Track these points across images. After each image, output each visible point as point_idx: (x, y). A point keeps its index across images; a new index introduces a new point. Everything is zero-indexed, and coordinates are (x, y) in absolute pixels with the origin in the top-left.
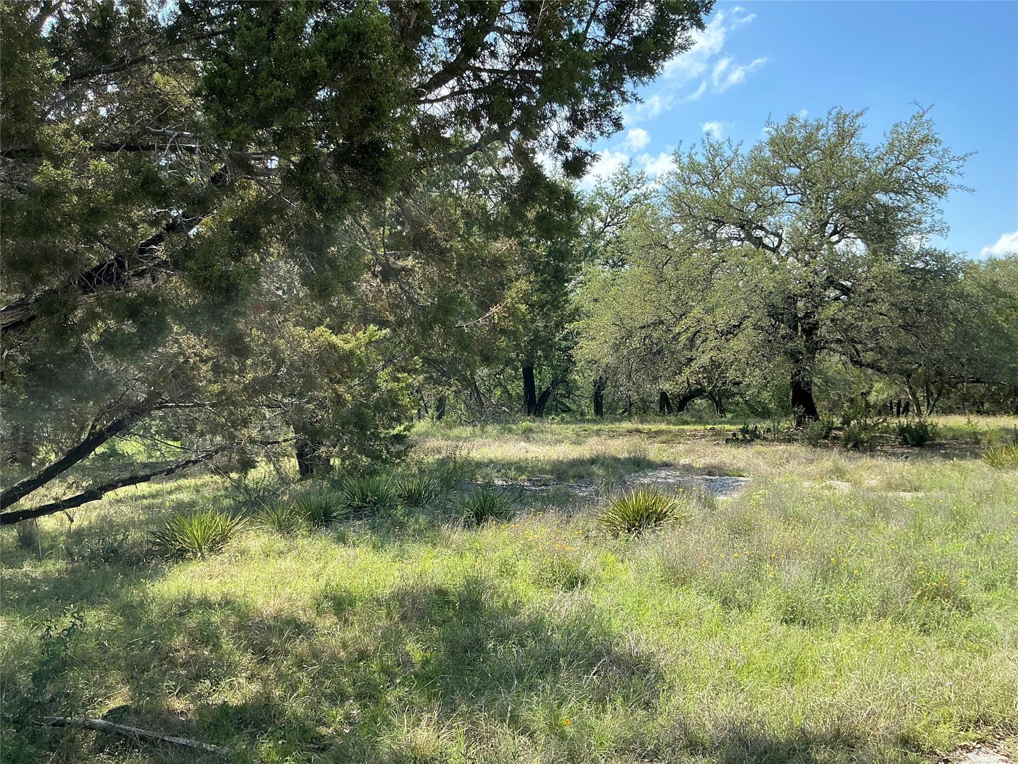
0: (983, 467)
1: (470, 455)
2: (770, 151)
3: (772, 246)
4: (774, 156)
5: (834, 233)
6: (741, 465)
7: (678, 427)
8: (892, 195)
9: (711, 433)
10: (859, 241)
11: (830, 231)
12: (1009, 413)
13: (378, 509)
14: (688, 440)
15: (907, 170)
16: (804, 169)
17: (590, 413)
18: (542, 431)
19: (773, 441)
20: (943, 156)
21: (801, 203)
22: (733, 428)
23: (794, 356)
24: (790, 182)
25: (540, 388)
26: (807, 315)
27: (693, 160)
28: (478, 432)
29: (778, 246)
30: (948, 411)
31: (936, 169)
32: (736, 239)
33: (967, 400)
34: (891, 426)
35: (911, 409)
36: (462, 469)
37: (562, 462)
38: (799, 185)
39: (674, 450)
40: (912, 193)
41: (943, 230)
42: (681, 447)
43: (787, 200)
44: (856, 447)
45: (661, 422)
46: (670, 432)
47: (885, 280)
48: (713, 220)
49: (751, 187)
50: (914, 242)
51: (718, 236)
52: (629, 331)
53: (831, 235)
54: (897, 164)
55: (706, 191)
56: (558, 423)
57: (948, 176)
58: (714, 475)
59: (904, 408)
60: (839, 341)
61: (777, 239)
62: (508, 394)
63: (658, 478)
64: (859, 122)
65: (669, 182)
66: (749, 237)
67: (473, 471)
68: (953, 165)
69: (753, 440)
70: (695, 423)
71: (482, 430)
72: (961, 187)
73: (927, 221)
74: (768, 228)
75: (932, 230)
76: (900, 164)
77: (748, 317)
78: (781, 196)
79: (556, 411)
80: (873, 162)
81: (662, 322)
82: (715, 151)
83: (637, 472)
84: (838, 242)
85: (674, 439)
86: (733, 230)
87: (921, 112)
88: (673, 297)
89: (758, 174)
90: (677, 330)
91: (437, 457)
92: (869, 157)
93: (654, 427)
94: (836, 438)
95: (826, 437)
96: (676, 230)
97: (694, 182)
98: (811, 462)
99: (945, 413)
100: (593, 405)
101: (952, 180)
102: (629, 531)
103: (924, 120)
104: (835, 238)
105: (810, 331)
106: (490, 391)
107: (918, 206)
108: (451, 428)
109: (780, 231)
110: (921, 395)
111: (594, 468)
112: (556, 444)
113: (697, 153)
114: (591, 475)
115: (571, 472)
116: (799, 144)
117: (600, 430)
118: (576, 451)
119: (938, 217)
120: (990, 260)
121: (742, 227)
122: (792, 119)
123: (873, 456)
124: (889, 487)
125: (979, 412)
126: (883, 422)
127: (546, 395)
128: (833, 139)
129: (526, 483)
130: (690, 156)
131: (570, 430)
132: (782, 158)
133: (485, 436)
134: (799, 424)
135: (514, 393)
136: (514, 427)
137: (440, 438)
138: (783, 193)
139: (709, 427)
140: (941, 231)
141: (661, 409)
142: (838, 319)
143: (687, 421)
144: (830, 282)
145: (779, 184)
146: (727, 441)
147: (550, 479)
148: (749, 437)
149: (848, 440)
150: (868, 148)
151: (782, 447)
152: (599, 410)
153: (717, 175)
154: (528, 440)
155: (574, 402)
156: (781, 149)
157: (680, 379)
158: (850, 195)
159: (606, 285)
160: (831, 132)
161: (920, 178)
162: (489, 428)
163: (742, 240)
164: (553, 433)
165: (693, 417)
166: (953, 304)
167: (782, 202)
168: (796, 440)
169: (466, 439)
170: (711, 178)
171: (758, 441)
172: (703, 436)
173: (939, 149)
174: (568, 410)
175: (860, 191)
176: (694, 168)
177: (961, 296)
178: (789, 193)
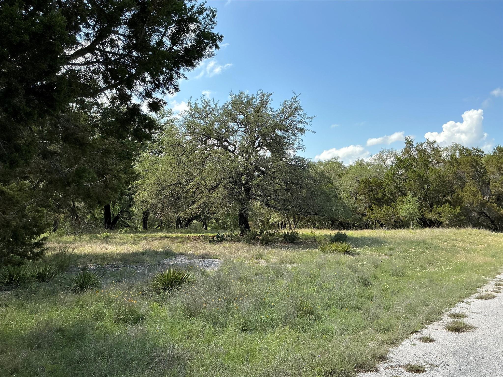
0: (319, 252)
1: (74, 252)
2: (231, 106)
3: (231, 150)
4: (233, 109)
5: (258, 146)
6: (217, 253)
7: (186, 235)
8: (283, 131)
9: (202, 238)
10: (268, 151)
11: (257, 145)
12: (326, 228)
13: (20, 284)
14: (191, 241)
15: (289, 121)
16: (246, 117)
17: (141, 228)
18: (115, 238)
19: (231, 241)
20: (304, 116)
21: (244, 132)
22: (212, 235)
23: (241, 202)
24: (240, 122)
25: (113, 215)
26: (247, 183)
27: (197, 106)
28: (77, 239)
29: (234, 151)
30: (301, 227)
31: (301, 122)
32: (216, 145)
33: (310, 222)
34: (280, 234)
35: (287, 225)
36: (69, 260)
37: (127, 254)
38: (244, 123)
39: (185, 247)
40: (291, 132)
41: (302, 148)
42: (189, 245)
43: (239, 130)
44: (267, 244)
45: (177, 232)
46: (183, 237)
47: (279, 168)
48: (206, 136)
49: (222, 122)
50: (291, 153)
51: (207, 143)
52: (164, 187)
53: (257, 147)
54: (285, 118)
55: (202, 121)
56: (123, 233)
57: (305, 125)
58: (204, 259)
59: (284, 225)
60: (260, 195)
61: (234, 147)
62: (95, 217)
63: (177, 261)
64: (270, 98)
65: (185, 116)
66: (222, 145)
67: (76, 261)
68: (307, 121)
69: (222, 241)
70: (194, 233)
71: (80, 238)
72: (310, 130)
73: (296, 144)
74: (230, 141)
75: (299, 148)
76: (286, 118)
77: (221, 183)
78: (236, 127)
79: (122, 227)
80: (275, 116)
81: (180, 183)
82: (206, 103)
83: (166, 258)
84: (259, 151)
85: (184, 241)
86: (214, 141)
87: (295, 97)
88: (185, 171)
89: (226, 116)
90: (188, 187)
91: (53, 252)
92: (274, 114)
93: (174, 235)
94: (258, 239)
95: (254, 239)
96: (188, 139)
97: (197, 117)
98: (248, 251)
99: (300, 228)
100: (142, 224)
101: (307, 127)
102: (165, 290)
103: (296, 100)
104: (258, 149)
105: (248, 190)
106: (84, 215)
107: (293, 138)
108: (61, 236)
109: (235, 144)
110: (291, 219)
111: (144, 257)
112: (123, 244)
113: (198, 103)
114: (143, 261)
115: (132, 260)
116: (244, 105)
117: (146, 237)
118: (134, 248)
119: (301, 143)
120: (319, 162)
121: (219, 140)
122: (242, 93)
123: (274, 248)
124: (282, 262)
125: (314, 228)
126: (277, 232)
127: (117, 218)
128: (258, 104)
129: (107, 267)
130: (195, 104)
131: (130, 237)
132: (237, 110)
133: (82, 241)
134: (242, 233)
135: (98, 217)
136: (99, 236)
137: (55, 242)
138: (237, 126)
139: (201, 234)
140: (302, 149)
141: (177, 225)
142: (260, 185)
143: (190, 232)
144: (257, 169)
145: (235, 122)
146: (210, 241)
147: (120, 264)
148: (220, 239)
149: (263, 240)
150: (273, 110)
151: (235, 244)
152: (145, 226)
153: (207, 115)
154: (107, 243)
155: (132, 222)
156: (236, 107)
157: (188, 211)
158: (266, 130)
159: (153, 163)
160: (258, 101)
161: (294, 125)
162: (84, 236)
163: (219, 146)
164: (121, 238)
165: (192, 229)
166: (307, 181)
167: (237, 131)
168: (241, 241)
169: (71, 243)
170: (205, 116)
171: (224, 241)
172: (198, 239)
173: (302, 113)
174: (128, 226)
175: (270, 129)
176: (197, 110)
177: (310, 177)
178: (240, 126)
